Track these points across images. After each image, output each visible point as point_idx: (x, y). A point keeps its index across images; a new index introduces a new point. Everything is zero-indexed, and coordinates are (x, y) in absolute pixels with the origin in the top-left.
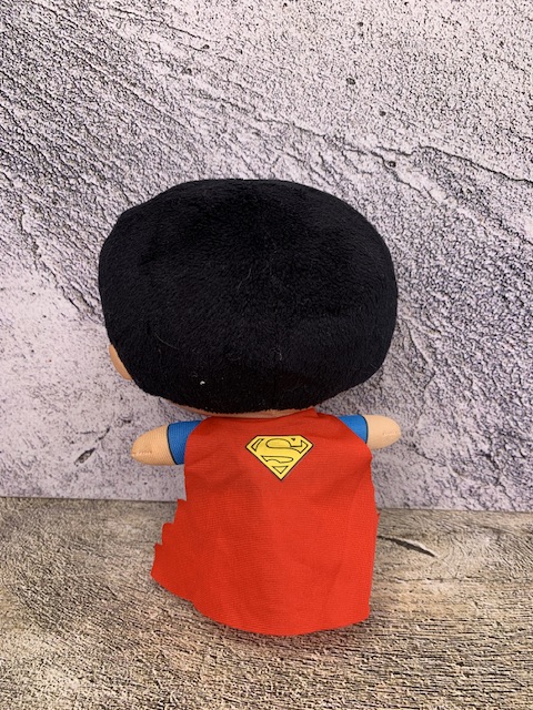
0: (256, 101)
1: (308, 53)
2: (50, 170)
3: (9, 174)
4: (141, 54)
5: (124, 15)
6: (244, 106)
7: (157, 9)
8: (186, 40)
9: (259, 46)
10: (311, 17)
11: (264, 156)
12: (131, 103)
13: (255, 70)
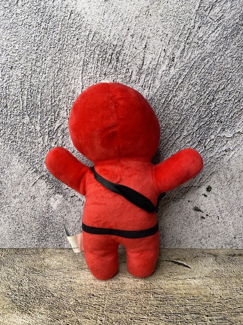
0: (186, 28)
1: (169, 4)
2: (208, 123)
3: (209, 140)
4: (166, 79)
5: (152, 86)
6: (188, 34)
7: (150, 71)
8: (162, 59)
9: (165, 27)
10: (155, 3)
11: (209, 24)
12: (184, 85)
13: (174, 28)
